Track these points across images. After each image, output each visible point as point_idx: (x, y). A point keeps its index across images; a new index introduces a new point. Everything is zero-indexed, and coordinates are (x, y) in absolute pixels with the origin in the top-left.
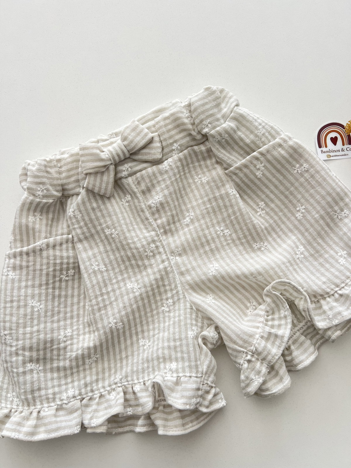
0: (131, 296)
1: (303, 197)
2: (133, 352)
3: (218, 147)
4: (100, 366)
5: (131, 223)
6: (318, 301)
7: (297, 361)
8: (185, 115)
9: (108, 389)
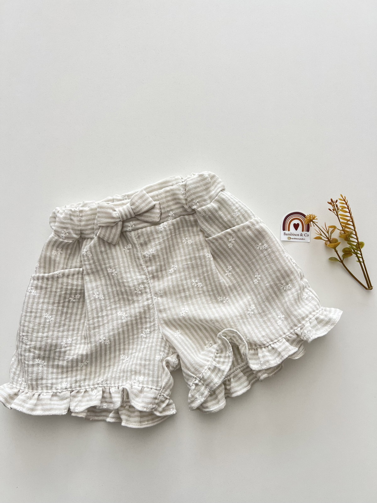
0: (120, 321)
1: (261, 268)
2: (114, 363)
3: (202, 220)
4: (89, 369)
5: (128, 266)
6: (257, 349)
7: (232, 390)
8: (181, 192)
9: (92, 387)
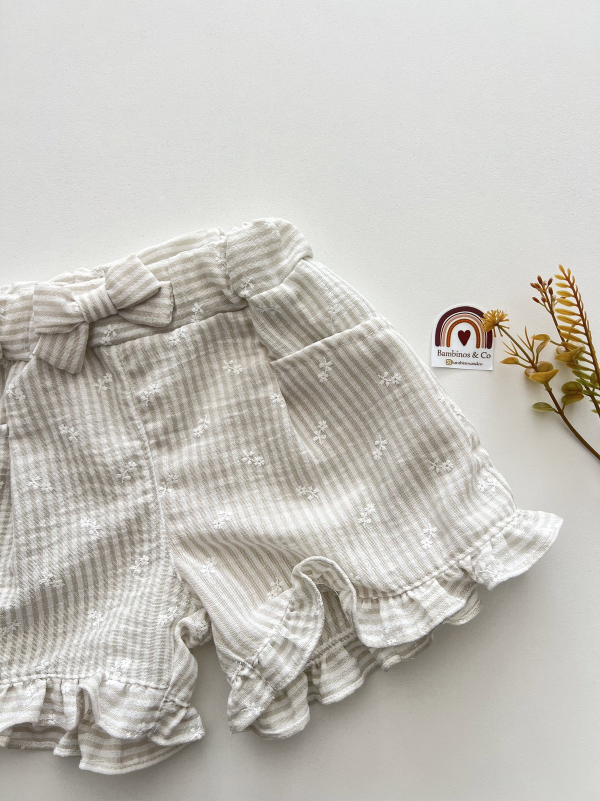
0: (84, 539)
1: (387, 424)
2: (75, 627)
3: (263, 322)
4: (20, 640)
5: (105, 421)
6: (377, 601)
7: (324, 690)
8: (217, 261)
9: (25, 678)
